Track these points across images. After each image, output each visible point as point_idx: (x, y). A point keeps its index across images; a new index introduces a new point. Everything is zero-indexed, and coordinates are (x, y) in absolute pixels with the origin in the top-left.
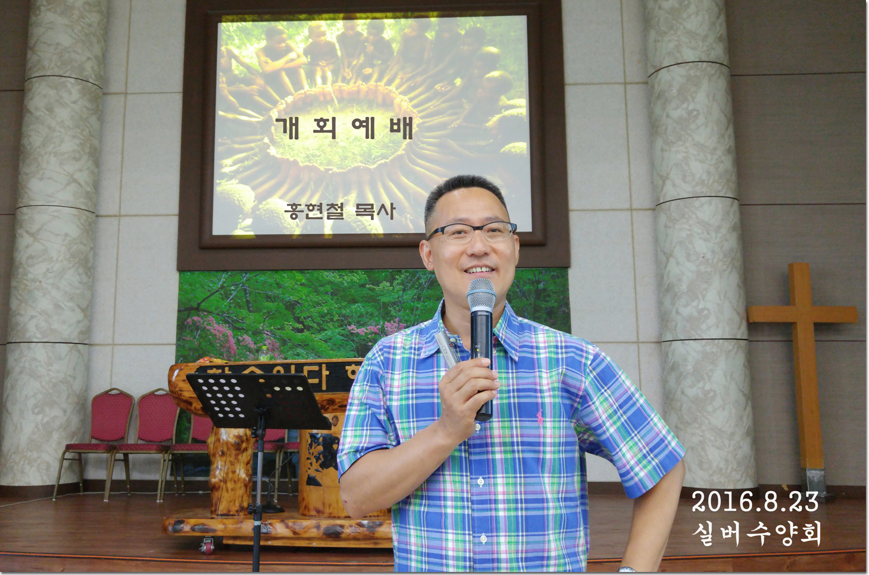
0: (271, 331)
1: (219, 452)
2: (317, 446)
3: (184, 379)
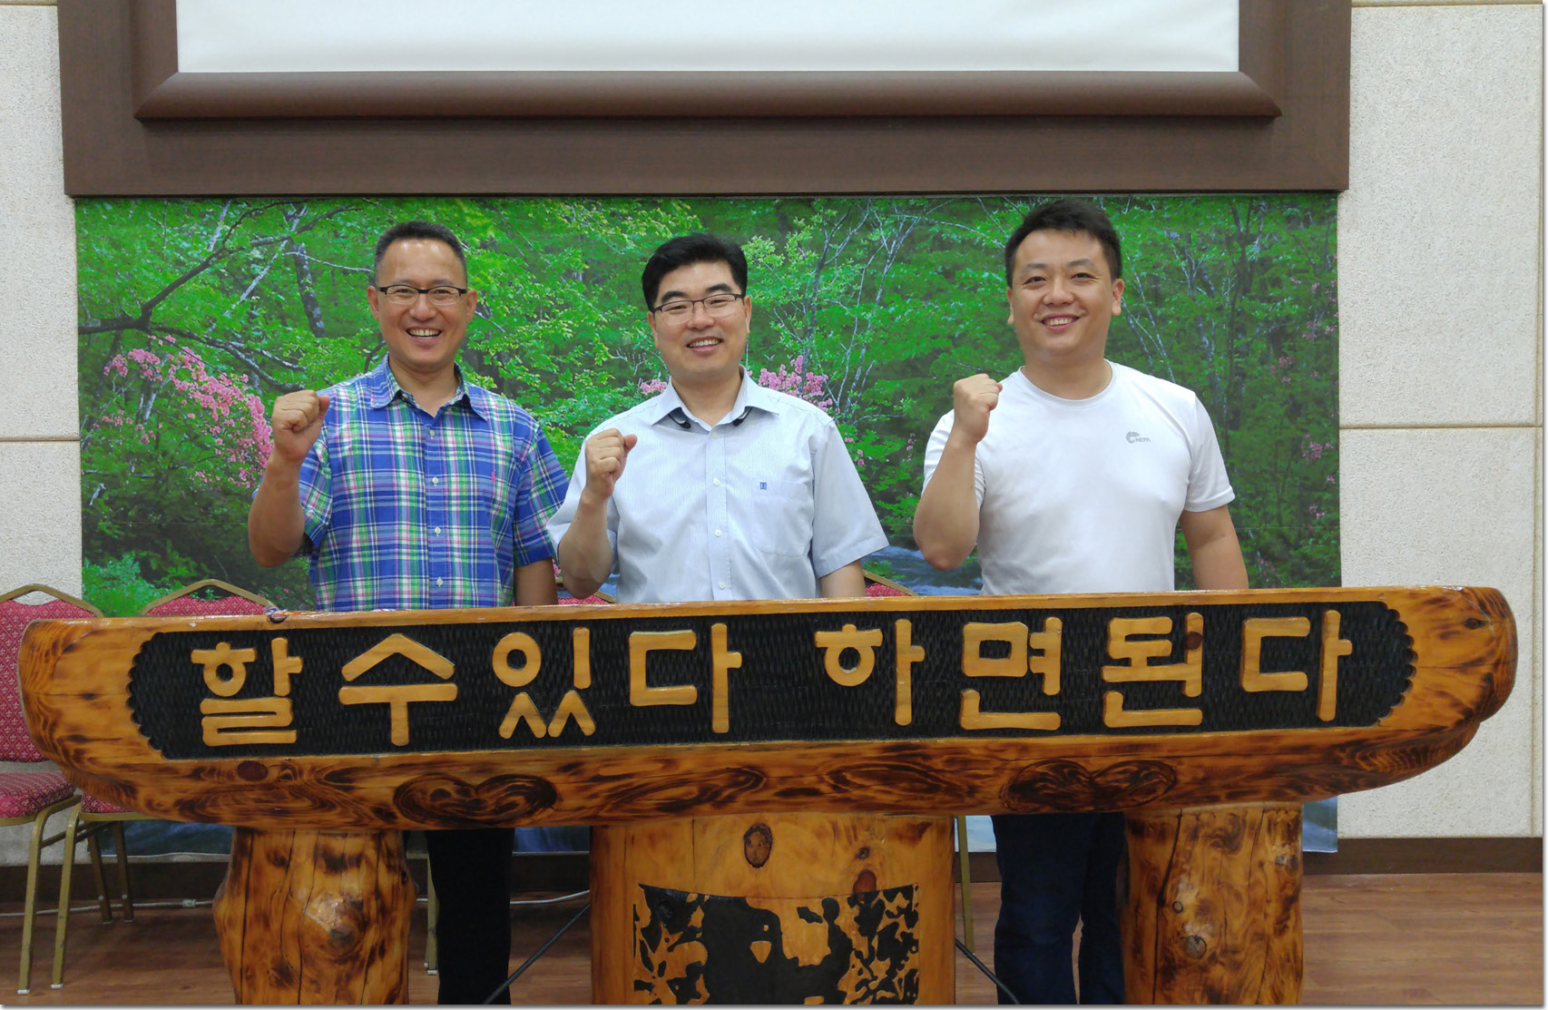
1: (270, 966)
2: (680, 941)
3: (89, 686)
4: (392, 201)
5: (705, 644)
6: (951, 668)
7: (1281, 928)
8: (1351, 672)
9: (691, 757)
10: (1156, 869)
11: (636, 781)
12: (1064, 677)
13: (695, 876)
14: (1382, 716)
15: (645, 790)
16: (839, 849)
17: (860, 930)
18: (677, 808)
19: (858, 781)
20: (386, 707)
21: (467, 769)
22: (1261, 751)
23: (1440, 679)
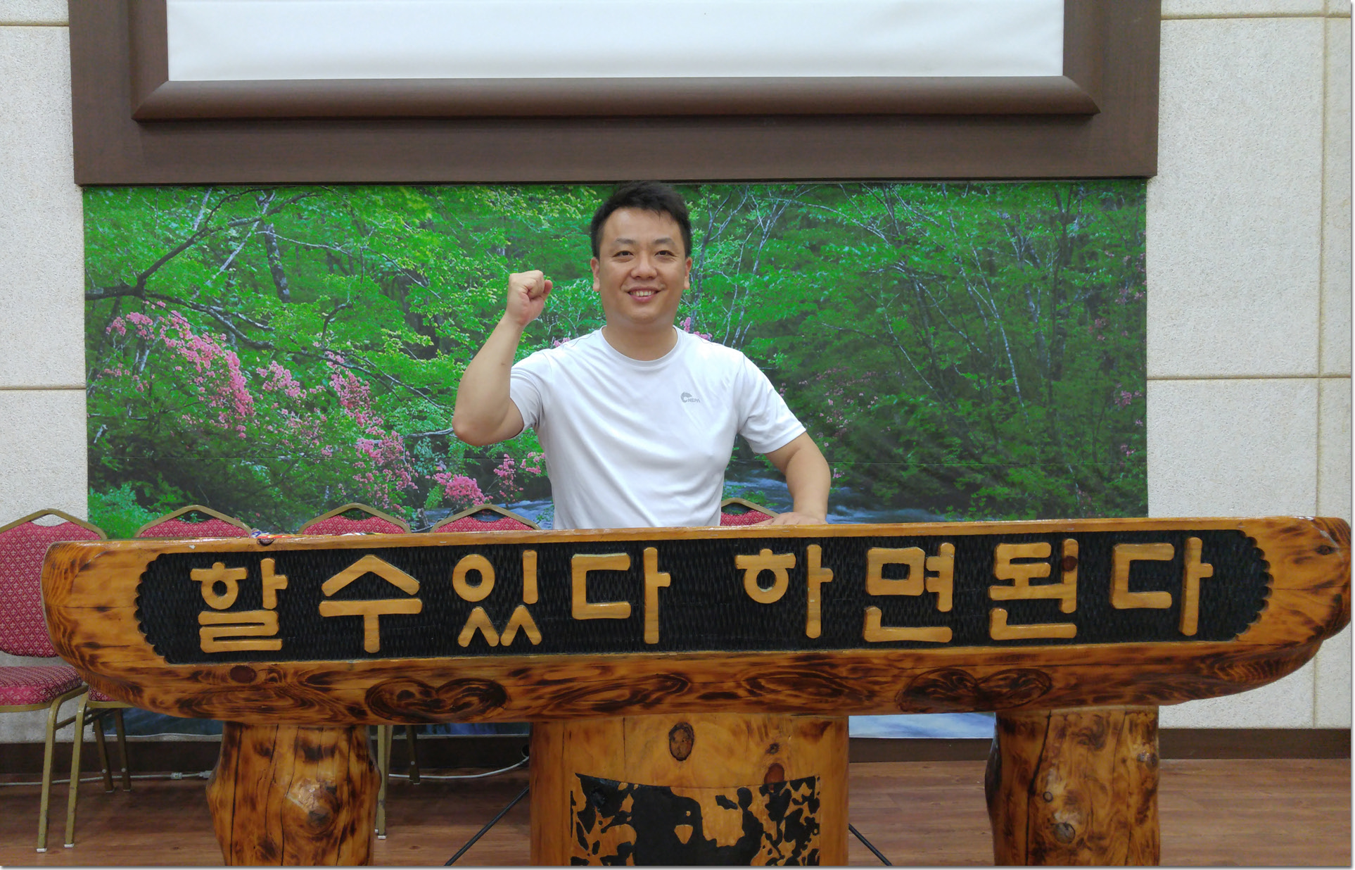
0: (346, 353)
1: (256, 842)
2: (612, 824)
3: (102, 601)
5: (638, 565)
6: (856, 588)
7: (1141, 818)
8: (1212, 593)
9: (625, 664)
10: (1026, 762)
11: (577, 685)
12: (954, 596)
13: (625, 768)
14: (1240, 631)
15: (583, 693)
16: (752, 745)
17: (770, 815)
18: (610, 708)
19: (772, 686)
20: (360, 619)
21: (430, 673)
22: (1128, 661)
23: (1294, 600)
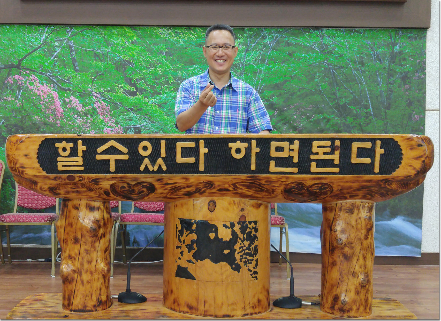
0: (100, 93)
1: (72, 238)
2: (189, 234)
3: (26, 153)
4: (102, 27)
5: (198, 146)
6: (267, 154)
7: (366, 237)
8: (384, 159)
9: (193, 178)
10: (330, 220)
11: (178, 185)
12: (299, 157)
13: (194, 215)
14: (393, 172)
15: (180, 188)
16: (235, 208)
17: (241, 232)
18: (189, 195)
19: (241, 187)
20: (109, 161)
21: (131, 179)
22: (357, 181)
23: (410, 161)
